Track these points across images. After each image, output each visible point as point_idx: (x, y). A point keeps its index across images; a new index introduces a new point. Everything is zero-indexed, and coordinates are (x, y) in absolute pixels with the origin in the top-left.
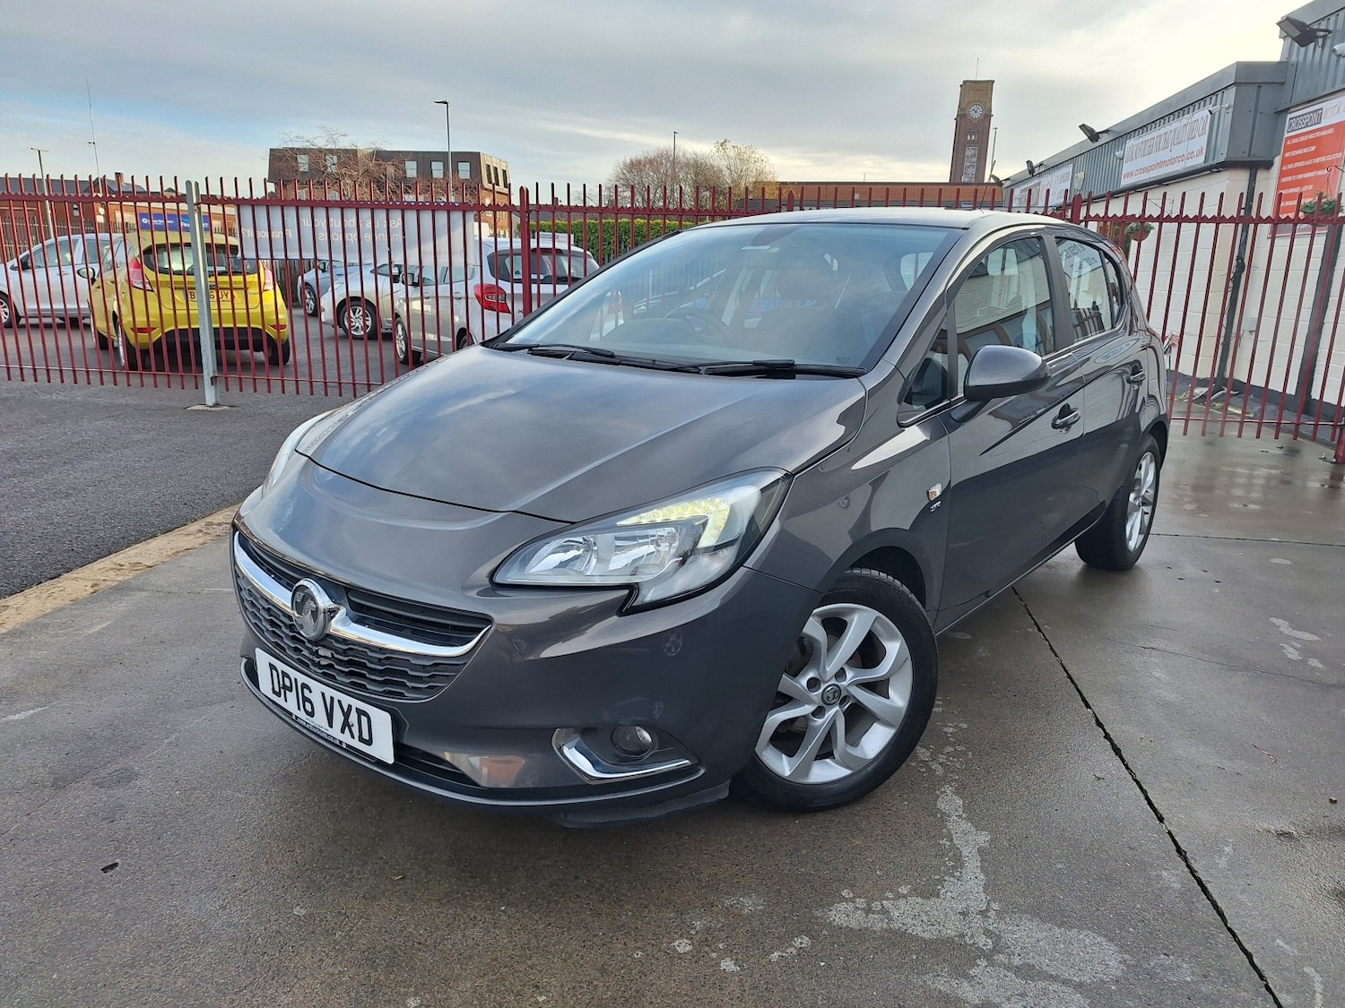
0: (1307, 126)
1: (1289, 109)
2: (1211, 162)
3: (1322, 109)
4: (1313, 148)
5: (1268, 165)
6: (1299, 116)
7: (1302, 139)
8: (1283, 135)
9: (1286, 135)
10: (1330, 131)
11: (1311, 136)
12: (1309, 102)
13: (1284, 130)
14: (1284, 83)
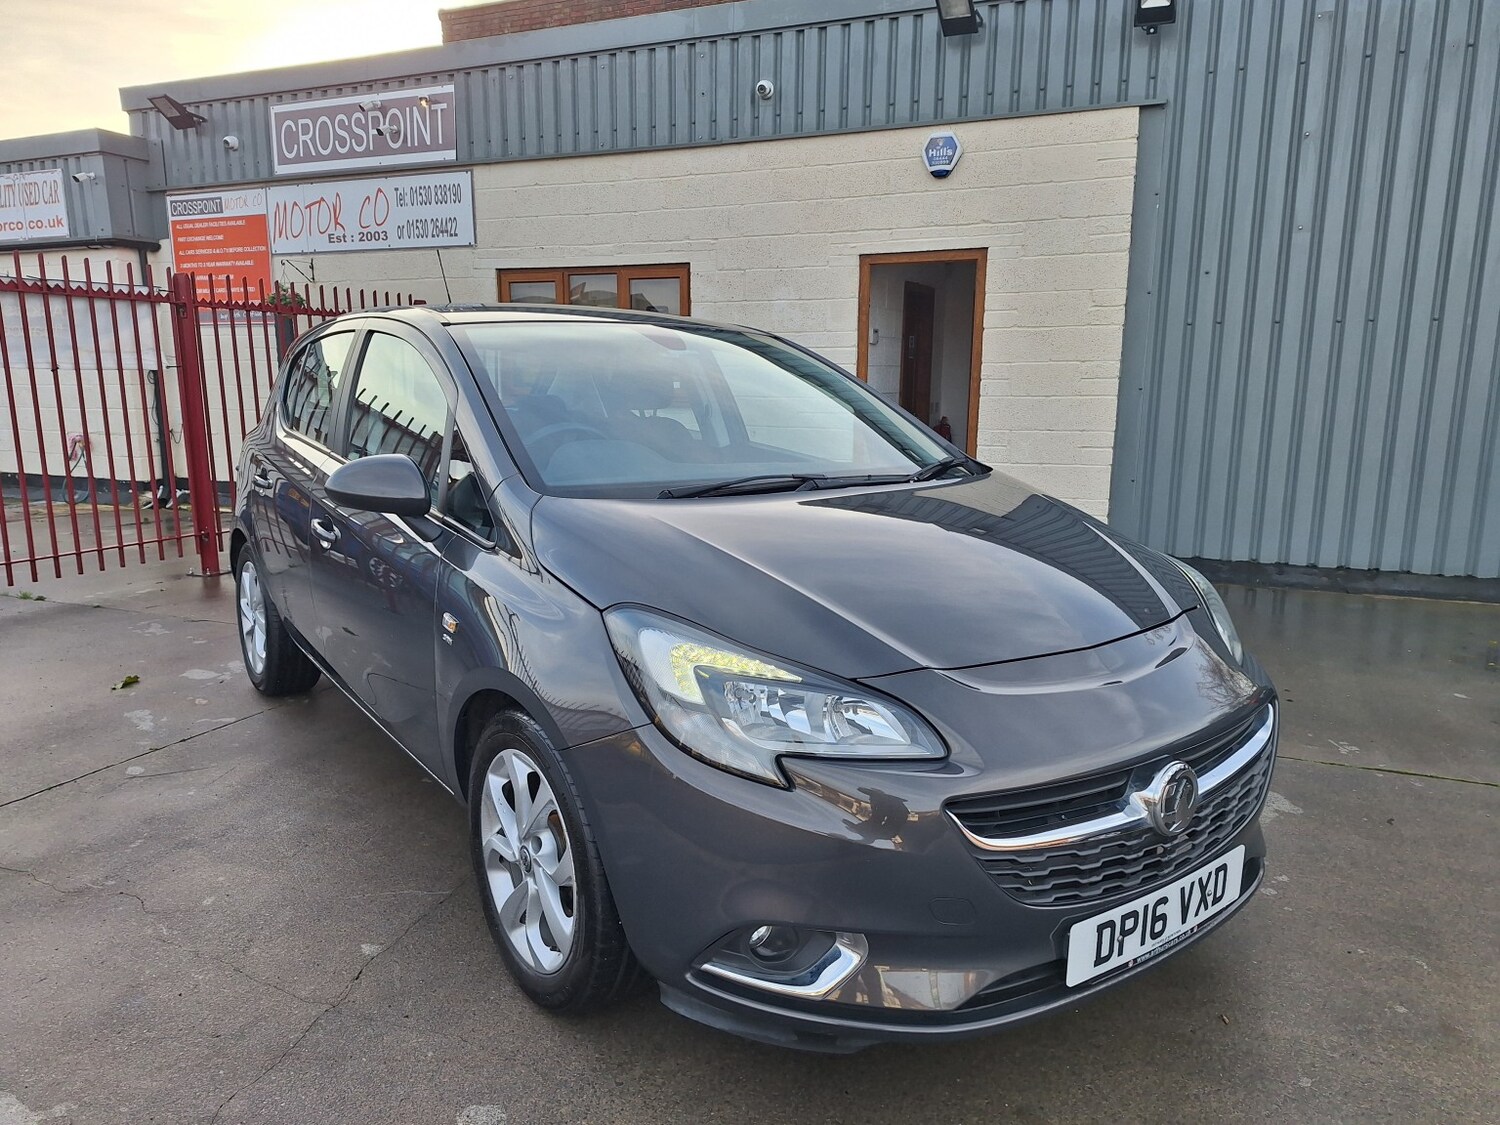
0: (202, 212)
1: (165, 191)
2: (82, 236)
3: (220, 198)
4: (220, 237)
5: (156, 248)
6: (187, 201)
7: (198, 226)
8: (166, 218)
9: (171, 219)
10: (240, 223)
11: (211, 225)
12: (196, 188)
13: (166, 213)
14: (148, 161)
